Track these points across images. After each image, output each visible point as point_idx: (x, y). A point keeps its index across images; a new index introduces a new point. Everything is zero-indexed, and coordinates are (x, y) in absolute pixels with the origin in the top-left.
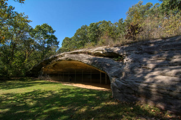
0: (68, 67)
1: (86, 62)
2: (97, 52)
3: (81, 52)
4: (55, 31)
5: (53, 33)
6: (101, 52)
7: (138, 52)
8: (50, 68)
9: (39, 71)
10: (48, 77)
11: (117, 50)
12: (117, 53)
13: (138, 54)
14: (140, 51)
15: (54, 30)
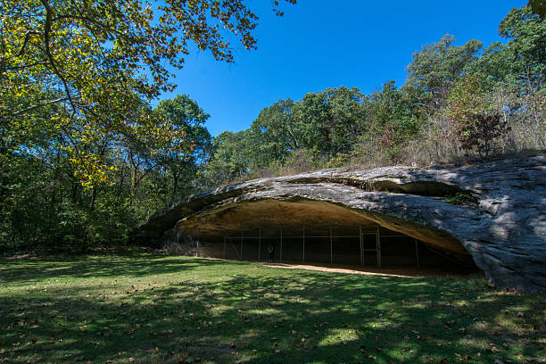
0: (262, 219)
1: (361, 204)
2: (381, 179)
3: (324, 180)
4: (209, 116)
5: (204, 122)
6: (398, 181)
7: (519, 184)
8: (203, 219)
9: (166, 230)
10: (196, 246)
11: (447, 176)
12: (449, 184)
13: (520, 188)
14: (524, 182)
15: (206, 112)
